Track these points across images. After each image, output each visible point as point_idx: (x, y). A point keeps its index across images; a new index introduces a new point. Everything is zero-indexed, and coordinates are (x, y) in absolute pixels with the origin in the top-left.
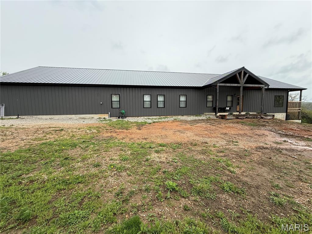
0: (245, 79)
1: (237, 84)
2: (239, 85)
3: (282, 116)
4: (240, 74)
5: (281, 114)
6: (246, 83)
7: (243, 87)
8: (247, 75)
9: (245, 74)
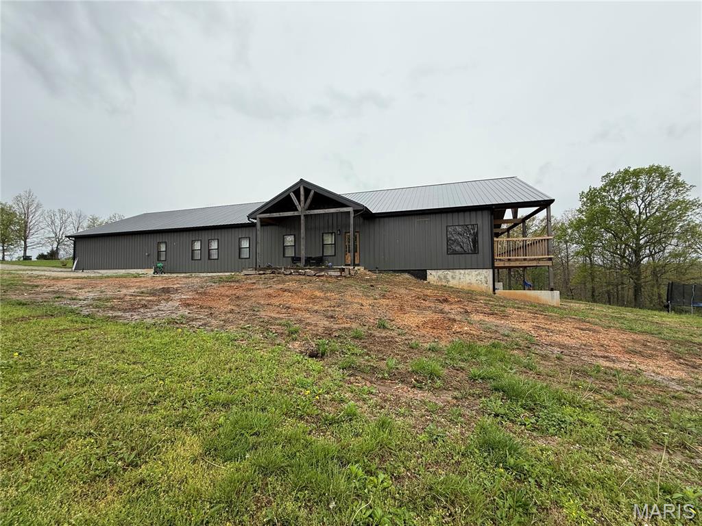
0: (309, 201)
1: (292, 212)
2: (296, 213)
3: (479, 278)
4: (297, 193)
5: (474, 272)
6: (310, 208)
7: (304, 215)
8: (312, 193)
9: (307, 191)
